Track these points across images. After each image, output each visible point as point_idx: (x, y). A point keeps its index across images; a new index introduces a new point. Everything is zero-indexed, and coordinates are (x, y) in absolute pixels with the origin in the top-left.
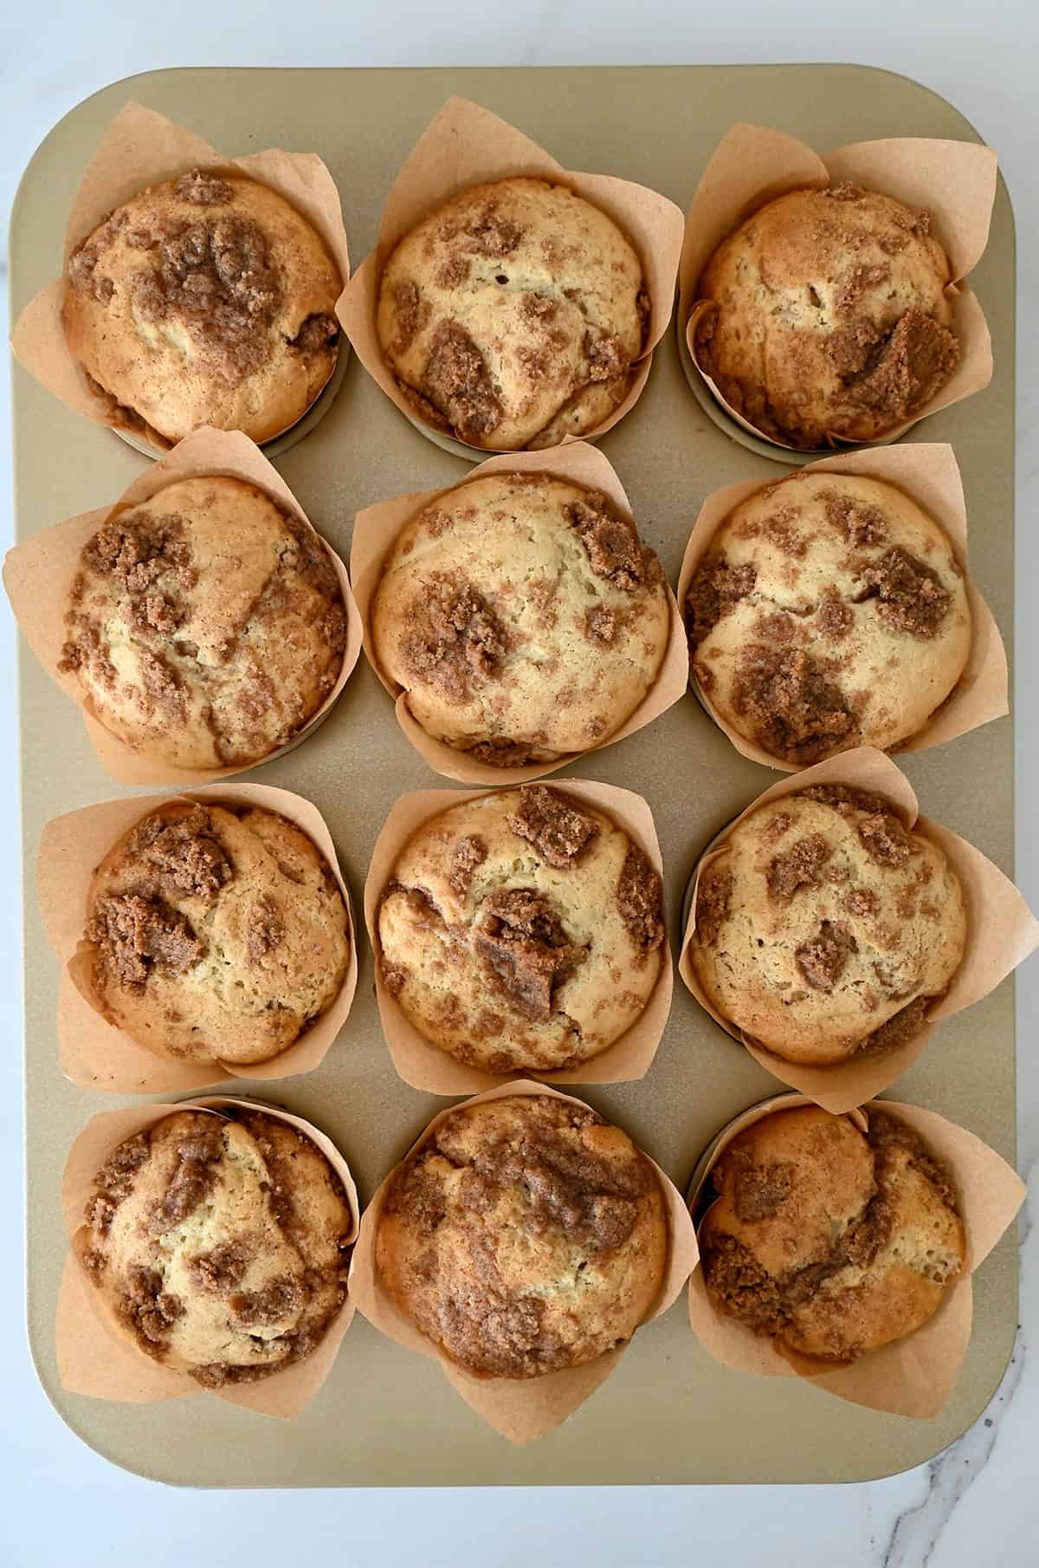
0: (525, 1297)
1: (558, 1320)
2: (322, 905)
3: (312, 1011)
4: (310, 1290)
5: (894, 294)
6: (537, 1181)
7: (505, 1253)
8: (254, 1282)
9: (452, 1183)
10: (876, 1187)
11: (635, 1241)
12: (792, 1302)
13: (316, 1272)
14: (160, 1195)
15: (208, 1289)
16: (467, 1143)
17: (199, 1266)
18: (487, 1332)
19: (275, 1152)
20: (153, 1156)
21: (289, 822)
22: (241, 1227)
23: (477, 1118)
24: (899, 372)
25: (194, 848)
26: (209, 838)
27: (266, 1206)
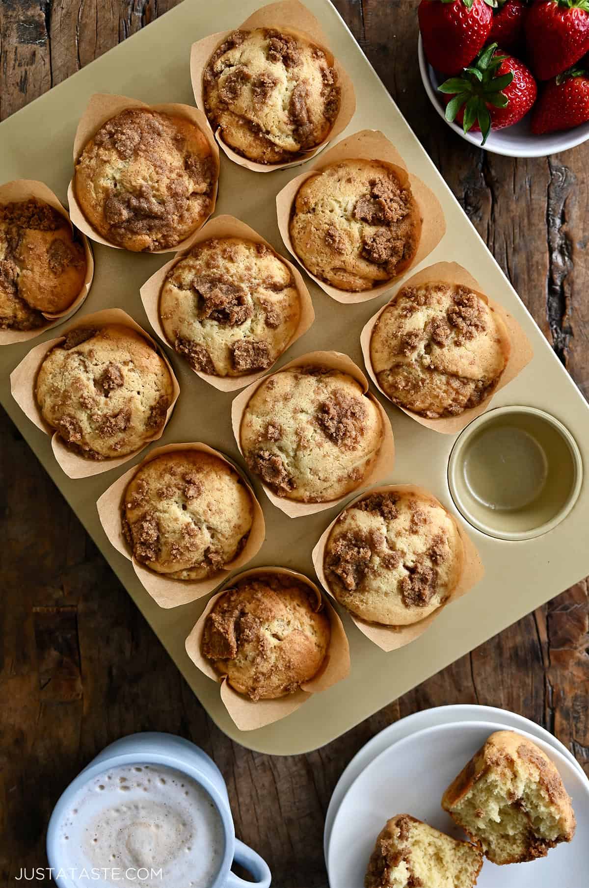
0: (130, 157)
1: (111, 156)
2: (318, 265)
3: (296, 219)
4: (221, 101)
5: (246, 659)
6: (157, 208)
7: (150, 171)
8: (245, 90)
9: (190, 185)
10: (20, 296)
11: (100, 209)
12: (11, 226)
13: (223, 110)
14: (308, 102)
15: (263, 75)
16: (196, 206)
17: (273, 83)
18: (137, 131)
19: (273, 150)
20: (322, 116)
21: (353, 291)
22: (266, 110)
23: (198, 218)
24: (224, 629)
25: (384, 257)
26: (383, 265)
27: (262, 125)
